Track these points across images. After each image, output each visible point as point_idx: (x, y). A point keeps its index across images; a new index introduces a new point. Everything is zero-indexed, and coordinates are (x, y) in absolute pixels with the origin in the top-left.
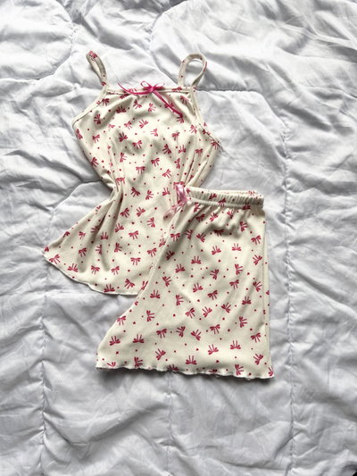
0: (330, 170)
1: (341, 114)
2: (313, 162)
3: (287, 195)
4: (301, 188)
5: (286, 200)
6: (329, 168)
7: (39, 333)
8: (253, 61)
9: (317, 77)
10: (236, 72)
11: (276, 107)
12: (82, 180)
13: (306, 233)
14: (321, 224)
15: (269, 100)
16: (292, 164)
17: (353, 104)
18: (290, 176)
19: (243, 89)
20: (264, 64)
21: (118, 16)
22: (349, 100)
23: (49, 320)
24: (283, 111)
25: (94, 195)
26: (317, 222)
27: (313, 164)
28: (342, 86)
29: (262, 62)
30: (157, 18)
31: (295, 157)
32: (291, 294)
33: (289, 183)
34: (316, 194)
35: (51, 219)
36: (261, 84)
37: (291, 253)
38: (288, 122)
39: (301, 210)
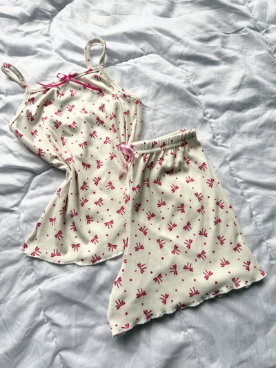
0: (234, 93)
1: (223, 49)
2: (218, 91)
3: (210, 123)
4: (219, 114)
5: (212, 127)
6: (232, 91)
7: (46, 327)
8: (141, 31)
9: (194, 27)
10: (131, 43)
11: (172, 60)
12: (34, 173)
13: (238, 148)
14: (245, 136)
15: (165, 56)
16: (204, 98)
17: (228, 39)
18: (206, 108)
19: (141, 55)
20: (150, 30)
21: (17, 31)
22: (224, 37)
23: (51, 311)
24: (179, 61)
25: (50, 182)
26: (241, 136)
27: (219, 93)
28: (215, 29)
29: (148, 29)
30: (50, 23)
31: (203, 92)
32: (249, 200)
33: (208, 113)
34: (232, 115)
35: (19, 218)
36: (154, 46)
37: (234, 167)
38: (186, 68)
39: (226, 131)
